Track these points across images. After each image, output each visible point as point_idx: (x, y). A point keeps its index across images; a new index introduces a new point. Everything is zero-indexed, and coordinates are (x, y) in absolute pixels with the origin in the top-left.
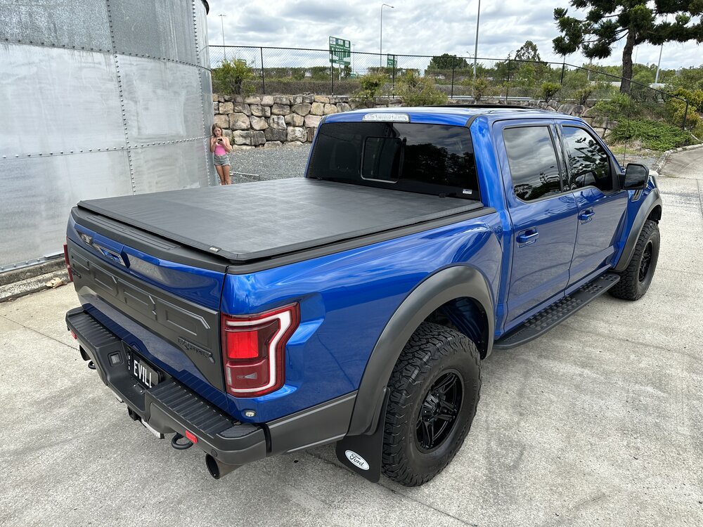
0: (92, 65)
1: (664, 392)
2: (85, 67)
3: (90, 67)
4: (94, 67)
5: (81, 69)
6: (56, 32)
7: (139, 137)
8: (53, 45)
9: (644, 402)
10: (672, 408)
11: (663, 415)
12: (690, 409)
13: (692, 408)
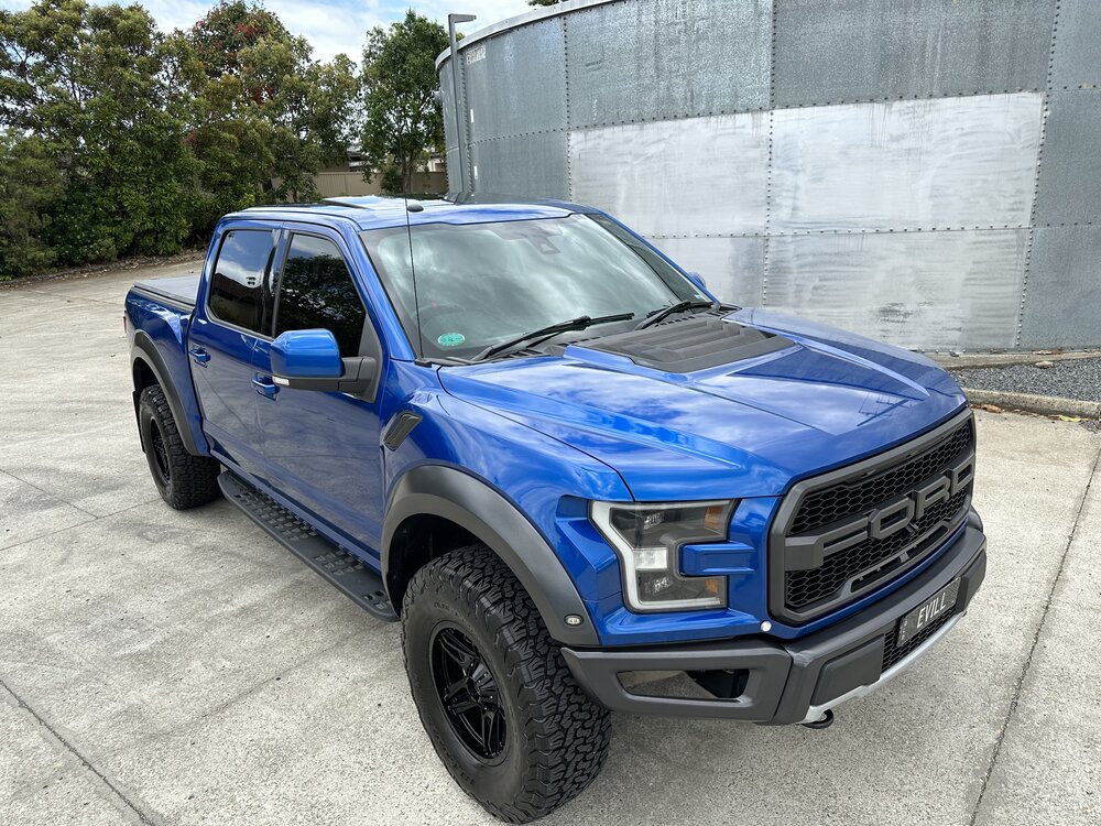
0: (731, 131)
1: (123, 656)
2: (721, 135)
3: (729, 134)
4: (734, 133)
5: (714, 138)
6: (692, 99)
7: (792, 220)
8: (687, 116)
9: (126, 630)
10: (91, 649)
11: (93, 634)
12: (73, 662)
13: (72, 665)
